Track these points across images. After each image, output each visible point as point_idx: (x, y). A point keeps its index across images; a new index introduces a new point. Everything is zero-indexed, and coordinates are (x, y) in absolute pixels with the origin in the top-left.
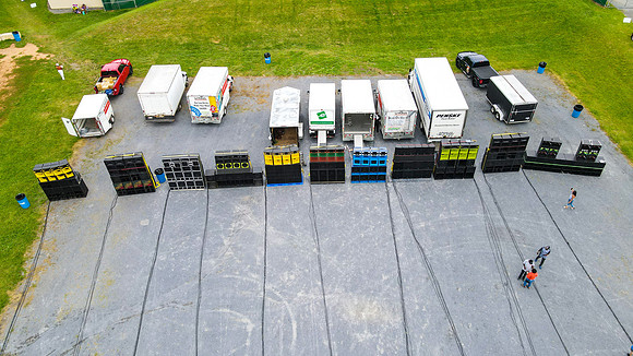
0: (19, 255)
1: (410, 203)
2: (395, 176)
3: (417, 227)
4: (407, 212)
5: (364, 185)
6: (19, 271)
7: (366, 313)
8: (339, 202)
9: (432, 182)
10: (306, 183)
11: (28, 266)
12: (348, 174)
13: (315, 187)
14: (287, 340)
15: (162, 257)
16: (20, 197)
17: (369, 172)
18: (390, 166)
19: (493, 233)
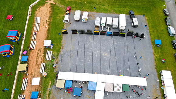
0: (61, 42)
1: (114, 40)
2: (113, 35)
3: (114, 44)
4: (113, 41)
6: (61, 44)
7: (106, 55)
8: (104, 39)
9: (119, 37)
10: (99, 35)
11: (62, 43)
12: (106, 34)
13: (101, 36)
14: (95, 57)
15: (79, 44)
16: (59, 33)
17: (109, 34)
18: (112, 34)
19: (125, 46)
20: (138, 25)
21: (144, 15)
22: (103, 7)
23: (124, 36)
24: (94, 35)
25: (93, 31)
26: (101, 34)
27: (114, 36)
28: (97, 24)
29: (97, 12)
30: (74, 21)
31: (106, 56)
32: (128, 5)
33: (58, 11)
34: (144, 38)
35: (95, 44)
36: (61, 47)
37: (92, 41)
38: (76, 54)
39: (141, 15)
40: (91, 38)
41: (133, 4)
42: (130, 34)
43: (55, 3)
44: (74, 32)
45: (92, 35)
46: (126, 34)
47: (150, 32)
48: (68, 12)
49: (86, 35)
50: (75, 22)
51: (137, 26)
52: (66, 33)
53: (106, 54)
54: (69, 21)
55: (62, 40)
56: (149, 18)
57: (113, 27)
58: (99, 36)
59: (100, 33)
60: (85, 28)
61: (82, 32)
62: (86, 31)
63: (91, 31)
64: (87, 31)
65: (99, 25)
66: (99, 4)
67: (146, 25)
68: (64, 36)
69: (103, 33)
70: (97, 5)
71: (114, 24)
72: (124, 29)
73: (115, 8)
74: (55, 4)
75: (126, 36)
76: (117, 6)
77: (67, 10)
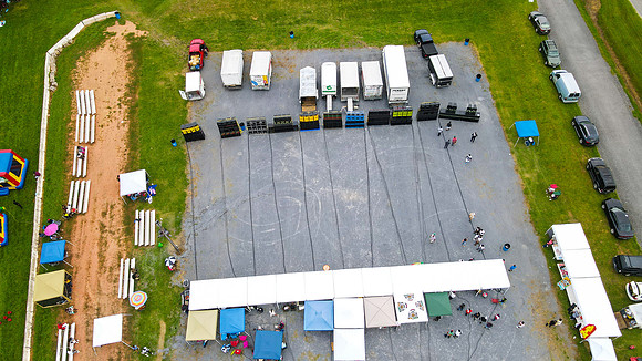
0: (183, 173)
1: (376, 140)
2: (369, 124)
3: (378, 154)
4: (374, 146)
5: (353, 130)
6: (186, 180)
7: (352, 197)
8: (338, 140)
9: (390, 127)
10: (321, 129)
11: (189, 177)
12: (344, 124)
13: (327, 131)
14: (317, 209)
15: (253, 172)
16: (173, 141)
17: (355, 123)
18: (366, 119)
19: (416, 156)
20: (451, 78)
21: (467, 41)
22: (321, 28)
23: (407, 121)
24: (303, 133)
25: (297, 119)
26: (325, 127)
27: (372, 128)
28: (308, 90)
29: (301, 48)
30: (223, 90)
31: (354, 203)
32: (407, 13)
33: (158, 60)
34: (477, 121)
35: (310, 163)
36: (188, 192)
37: (297, 155)
38: (246, 207)
39: (458, 41)
40: (291, 144)
41: (424, 7)
42: (428, 113)
43: (141, 33)
44: (229, 129)
45: (296, 133)
46: (414, 115)
47: (494, 99)
48: (195, 60)
49: (274, 135)
50: (227, 93)
51: (450, 83)
52: (199, 136)
53: (354, 196)
54: (203, 93)
55: (188, 166)
56: (486, 48)
57: (367, 94)
58: (320, 133)
59: (321, 123)
60: (266, 110)
61: (257, 127)
62: (270, 122)
63: (289, 119)
64: (275, 120)
65: (314, 93)
66: (305, 20)
67: (479, 76)
68: (193, 149)
69: (333, 122)
70: (298, 22)
71: (367, 83)
72: (404, 96)
73: (363, 28)
74: (143, 37)
75: (414, 122)
76: (371, 20)
77: (192, 54)
